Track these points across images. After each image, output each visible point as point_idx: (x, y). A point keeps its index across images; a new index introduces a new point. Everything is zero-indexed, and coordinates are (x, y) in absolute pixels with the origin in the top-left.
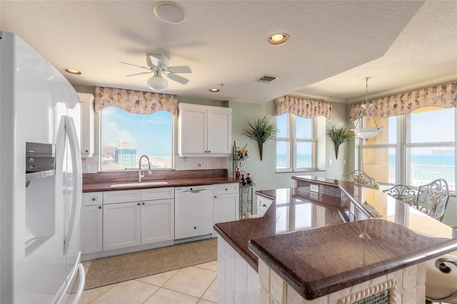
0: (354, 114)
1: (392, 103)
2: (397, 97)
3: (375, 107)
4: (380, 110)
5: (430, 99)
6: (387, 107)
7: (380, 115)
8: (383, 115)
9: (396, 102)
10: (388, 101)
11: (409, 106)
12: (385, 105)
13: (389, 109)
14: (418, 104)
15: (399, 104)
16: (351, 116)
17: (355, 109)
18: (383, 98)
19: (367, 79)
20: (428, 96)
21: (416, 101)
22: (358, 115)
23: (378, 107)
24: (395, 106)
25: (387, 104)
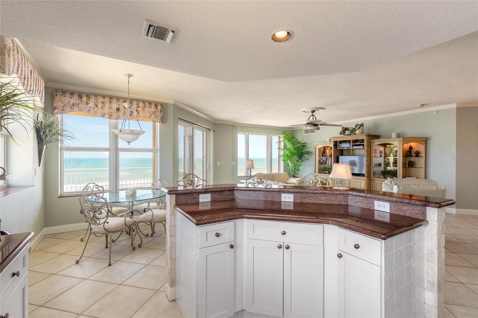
0: (62, 105)
1: (115, 106)
2: (119, 101)
3: (94, 104)
4: (101, 110)
5: (147, 112)
6: (109, 108)
7: (101, 115)
8: (104, 116)
9: (118, 105)
10: (110, 102)
11: (131, 113)
12: (107, 105)
13: (111, 111)
14: (138, 113)
15: (122, 109)
16: (56, 107)
17: (65, 98)
18: (104, 97)
19: (130, 76)
20: (146, 109)
21: (137, 110)
22: (69, 107)
23: (98, 105)
24: (118, 109)
25: (109, 105)
